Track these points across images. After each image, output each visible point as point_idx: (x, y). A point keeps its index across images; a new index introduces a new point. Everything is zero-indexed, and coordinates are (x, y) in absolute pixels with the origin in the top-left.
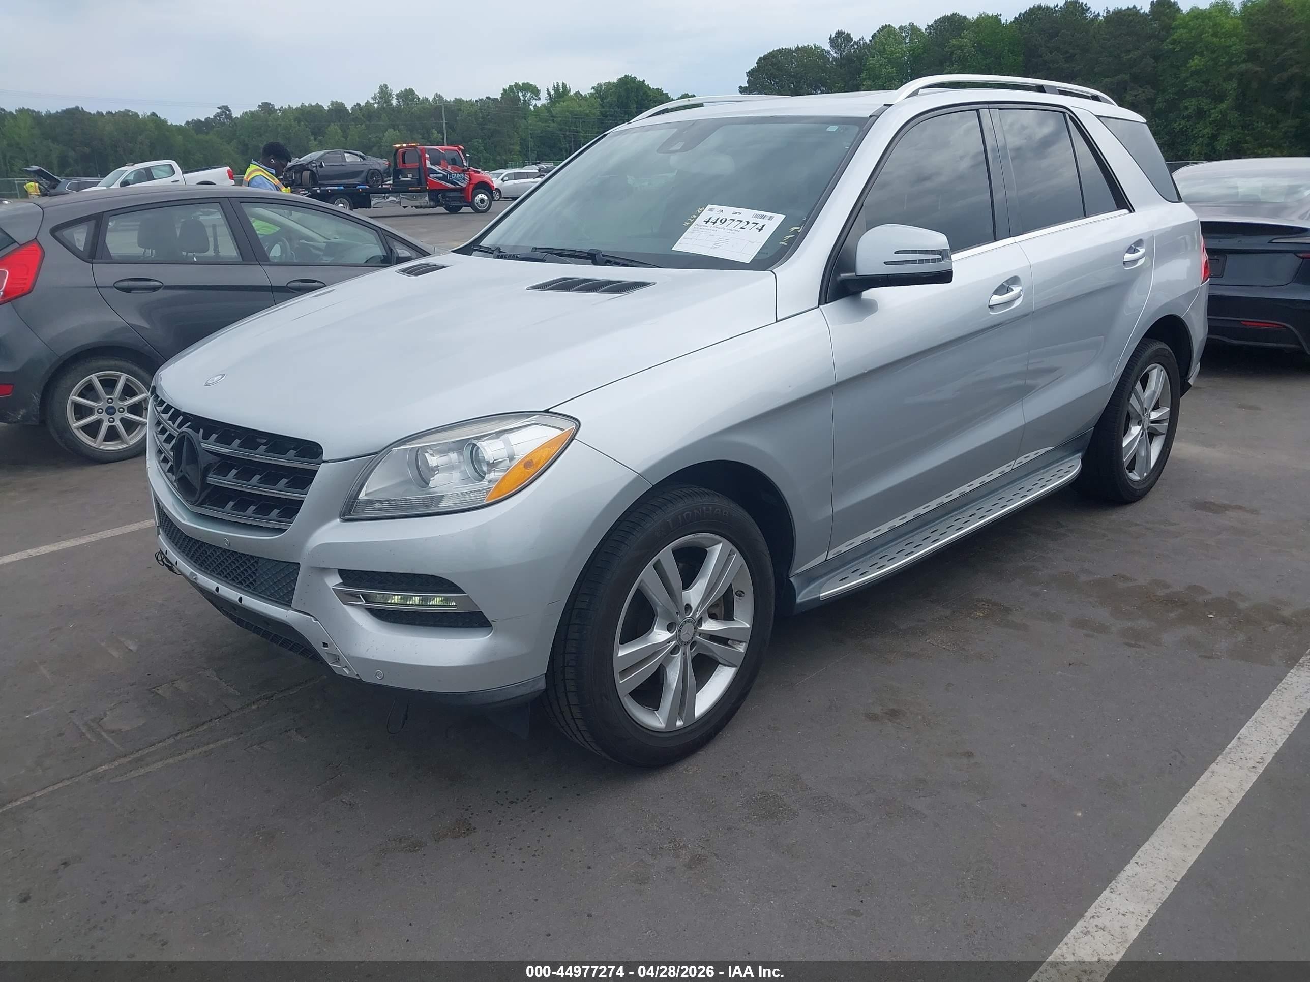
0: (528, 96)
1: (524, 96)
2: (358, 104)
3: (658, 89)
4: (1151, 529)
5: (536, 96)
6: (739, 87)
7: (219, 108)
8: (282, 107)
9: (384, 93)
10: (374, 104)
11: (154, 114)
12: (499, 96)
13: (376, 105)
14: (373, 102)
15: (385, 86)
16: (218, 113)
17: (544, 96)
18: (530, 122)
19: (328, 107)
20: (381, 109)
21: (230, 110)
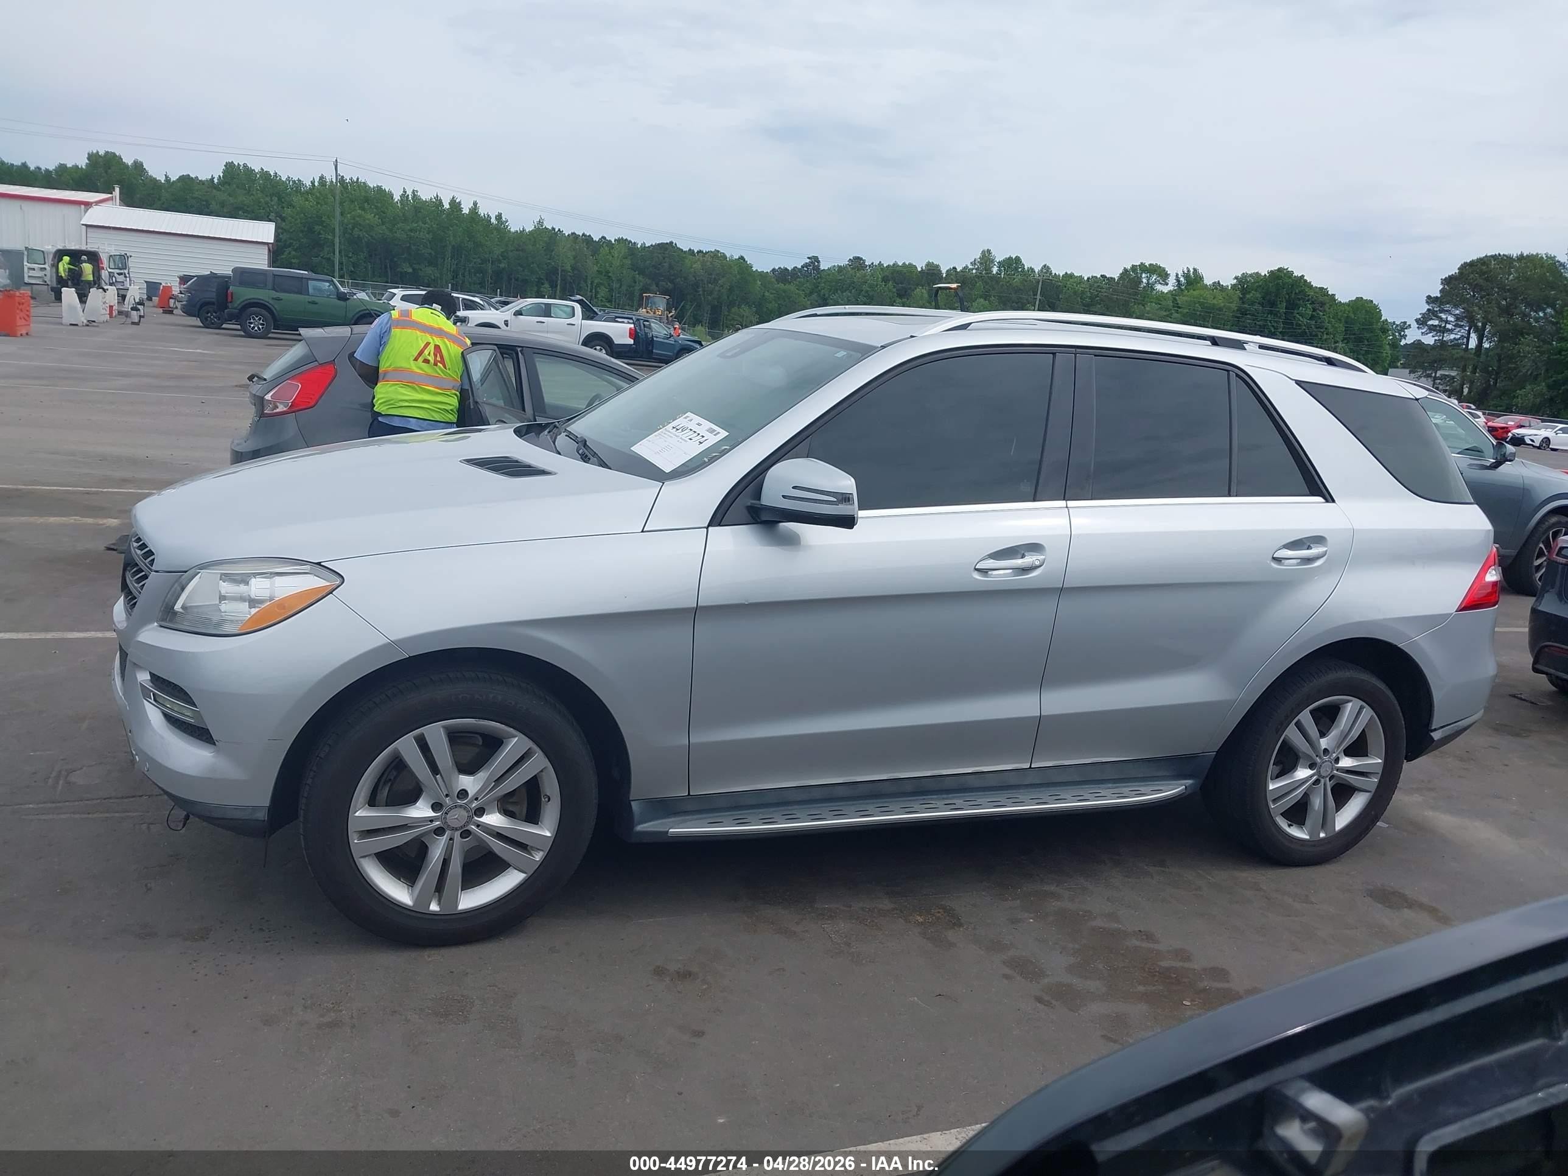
0: (1153, 279)
1: (1148, 279)
2: (955, 268)
3: (1323, 288)
4: (1269, 899)
5: (1163, 281)
6: (1427, 297)
7: (809, 258)
8: (872, 263)
9: (986, 258)
10: (973, 269)
11: (742, 258)
12: (1116, 276)
13: (974, 271)
14: (970, 267)
15: (989, 251)
16: (807, 263)
17: (1172, 280)
18: (1148, 309)
19: (922, 268)
20: (979, 277)
21: (819, 261)
